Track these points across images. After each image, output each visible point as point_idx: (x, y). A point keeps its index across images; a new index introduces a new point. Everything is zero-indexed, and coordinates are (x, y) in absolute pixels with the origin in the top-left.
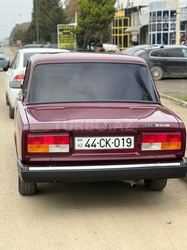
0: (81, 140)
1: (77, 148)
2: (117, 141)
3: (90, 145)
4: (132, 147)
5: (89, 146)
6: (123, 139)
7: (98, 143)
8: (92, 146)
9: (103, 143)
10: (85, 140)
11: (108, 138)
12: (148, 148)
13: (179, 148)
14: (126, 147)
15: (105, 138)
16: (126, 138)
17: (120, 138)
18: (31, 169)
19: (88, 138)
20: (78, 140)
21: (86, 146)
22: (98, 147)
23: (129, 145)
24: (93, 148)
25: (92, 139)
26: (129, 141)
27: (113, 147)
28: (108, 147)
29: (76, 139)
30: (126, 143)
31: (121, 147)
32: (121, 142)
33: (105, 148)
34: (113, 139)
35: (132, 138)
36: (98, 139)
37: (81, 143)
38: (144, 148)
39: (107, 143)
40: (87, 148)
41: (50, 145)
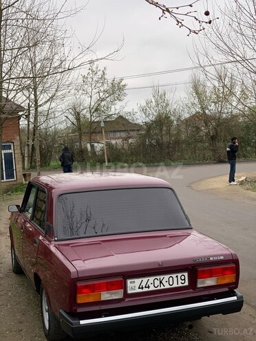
0: (134, 282)
1: (130, 291)
2: (171, 279)
3: (144, 286)
4: (187, 284)
5: (142, 288)
6: (177, 276)
7: (151, 283)
8: (146, 287)
9: (157, 283)
10: (138, 281)
11: (162, 277)
12: (204, 284)
13: (234, 281)
14: (180, 285)
15: (158, 277)
16: (179, 275)
17: (174, 276)
18: (82, 322)
19: (141, 280)
20: (131, 282)
21: (139, 288)
22: (152, 288)
23: (183, 282)
24: (147, 290)
25: (145, 280)
26: (183, 278)
27: (167, 286)
28: (162, 287)
29: (129, 281)
30: (180, 281)
31: (175, 285)
32: (175, 279)
33: (159, 288)
34: (166, 277)
35: (186, 274)
36: (151, 279)
37: (134, 286)
38: (200, 284)
39: (161, 282)
40: (141, 290)
41: (102, 293)
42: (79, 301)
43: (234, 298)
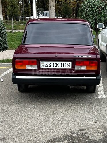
0: (44, 63)
1: (41, 67)
2: (62, 64)
3: (48, 66)
4: (71, 67)
5: (47, 66)
6: (66, 63)
7: (52, 65)
8: (49, 66)
9: (55, 65)
11: (58, 63)
12: (79, 68)
13: (96, 69)
14: (67, 68)
15: (56, 62)
16: (67, 63)
17: (64, 63)
18: (17, 77)
19: (47, 62)
20: (42, 63)
21: (46, 66)
22: (52, 67)
23: (69, 66)
25: (49, 63)
26: (69, 64)
27: (60, 67)
28: (58, 67)
29: (41, 62)
30: (67, 66)
31: (64, 67)
32: (65, 65)
33: (56, 67)
34: (60, 63)
35: (71, 63)
36: (52, 63)
38: (77, 68)
39: (57, 65)
40: (46, 67)
41: (27, 65)
42: (16, 68)
43: (95, 78)
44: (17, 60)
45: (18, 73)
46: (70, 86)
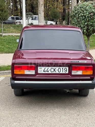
0: (41, 68)
1: (39, 72)
2: (59, 69)
3: (46, 71)
5: (45, 71)
6: (63, 68)
7: (50, 70)
8: (47, 71)
9: (52, 70)
11: (55, 68)
12: (75, 73)
14: (64, 72)
15: (53, 68)
16: (64, 68)
17: (61, 68)
18: (16, 82)
19: (44, 68)
21: (43, 71)
22: (50, 72)
23: (66, 71)
25: (47, 68)
26: (66, 69)
27: (57, 72)
28: (55, 72)
29: (39, 68)
31: (61, 72)
32: (62, 70)
33: (53, 73)
34: (57, 68)
35: (67, 68)
36: (50, 68)
37: (41, 70)
38: (73, 73)
39: (54, 70)
41: (25, 70)
42: (15, 73)
43: (91, 82)
44: (15, 65)
45: (17, 77)
46: (66, 90)
